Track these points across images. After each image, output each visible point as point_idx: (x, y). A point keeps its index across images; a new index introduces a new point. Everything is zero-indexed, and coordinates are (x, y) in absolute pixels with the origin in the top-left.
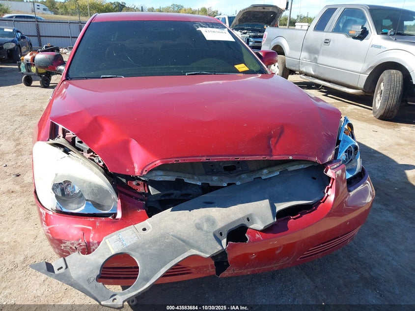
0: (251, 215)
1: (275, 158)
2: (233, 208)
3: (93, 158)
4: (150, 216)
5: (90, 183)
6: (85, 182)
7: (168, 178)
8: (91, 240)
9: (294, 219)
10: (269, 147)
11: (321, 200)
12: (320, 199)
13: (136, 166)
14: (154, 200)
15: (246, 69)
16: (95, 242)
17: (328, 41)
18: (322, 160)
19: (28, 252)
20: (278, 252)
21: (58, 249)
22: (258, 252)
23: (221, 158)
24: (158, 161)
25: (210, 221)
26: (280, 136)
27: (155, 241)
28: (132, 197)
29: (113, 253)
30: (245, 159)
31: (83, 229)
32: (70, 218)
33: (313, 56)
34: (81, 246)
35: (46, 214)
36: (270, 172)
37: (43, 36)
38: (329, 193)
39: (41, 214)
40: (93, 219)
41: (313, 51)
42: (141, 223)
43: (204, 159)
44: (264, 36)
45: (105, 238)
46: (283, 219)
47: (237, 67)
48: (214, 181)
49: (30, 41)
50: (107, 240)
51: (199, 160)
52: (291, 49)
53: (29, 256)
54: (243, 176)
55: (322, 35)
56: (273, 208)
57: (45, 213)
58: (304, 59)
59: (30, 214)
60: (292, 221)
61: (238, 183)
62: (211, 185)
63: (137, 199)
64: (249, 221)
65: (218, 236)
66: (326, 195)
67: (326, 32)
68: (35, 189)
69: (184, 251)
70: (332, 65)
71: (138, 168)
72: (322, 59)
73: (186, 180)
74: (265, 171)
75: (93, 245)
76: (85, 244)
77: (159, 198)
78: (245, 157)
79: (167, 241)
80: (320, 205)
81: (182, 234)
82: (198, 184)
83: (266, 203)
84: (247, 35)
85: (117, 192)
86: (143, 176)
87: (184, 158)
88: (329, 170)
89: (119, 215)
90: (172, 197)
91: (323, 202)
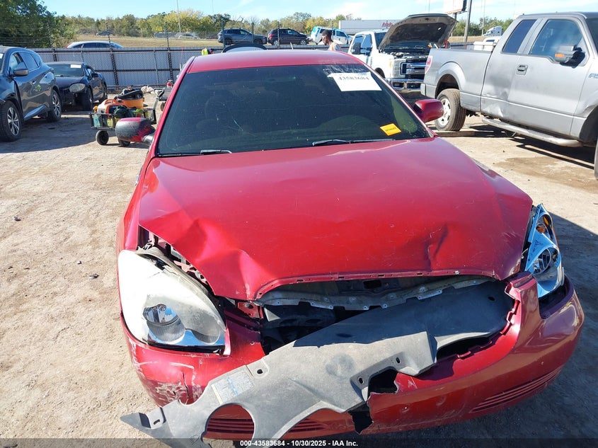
0: (401, 354)
1: (435, 273)
2: (377, 344)
3: (193, 271)
4: (267, 353)
5: (191, 307)
6: (183, 305)
7: (289, 302)
8: (193, 384)
9: (463, 358)
10: (426, 257)
11: (501, 331)
12: (500, 329)
13: (248, 286)
14: (271, 327)
15: (397, 131)
16: (199, 386)
17: (523, 69)
18: (502, 275)
19: (113, 385)
20: (439, 404)
21: (152, 392)
22: (411, 405)
23: (359, 275)
24: (276, 281)
25: (346, 362)
26: (441, 242)
27: (273, 389)
28: (243, 325)
29: (221, 403)
30: (392, 276)
31: (183, 369)
32: (167, 354)
33: (501, 91)
34: (181, 391)
35: (137, 346)
36: (429, 291)
37: (120, 71)
38: (512, 321)
39: (130, 345)
40: (195, 356)
41: (500, 82)
42: (255, 363)
43: (336, 277)
44: (428, 60)
45: (210, 383)
46: (446, 358)
47: (384, 128)
48: (351, 303)
49: (103, 79)
50: (213, 386)
51: (328, 278)
52: (468, 79)
53: (115, 390)
54: (392, 296)
55: (515, 60)
56: (433, 343)
57: (135, 346)
58: (489, 95)
59: (112, 332)
60: (459, 362)
61: (385, 306)
62: (346, 309)
63: (249, 327)
64: (399, 362)
65: (357, 383)
66: (508, 325)
67: (520, 55)
68: (122, 311)
69: (312, 404)
70: (530, 104)
71: (250, 290)
72: (514, 95)
73: (314, 304)
74: (422, 289)
75: (196, 390)
76: (185, 389)
77: (278, 325)
78: (393, 273)
79: (290, 388)
80: (500, 338)
81: (308, 380)
82: (329, 308)
83: (423, 336)
84: (403, 59)
85: (225, 319)
86: (258, 301)
87: (309, 277)
88: (513, 289)
89: (227, 351)
90: (296, 323)
91: (505, 334)
